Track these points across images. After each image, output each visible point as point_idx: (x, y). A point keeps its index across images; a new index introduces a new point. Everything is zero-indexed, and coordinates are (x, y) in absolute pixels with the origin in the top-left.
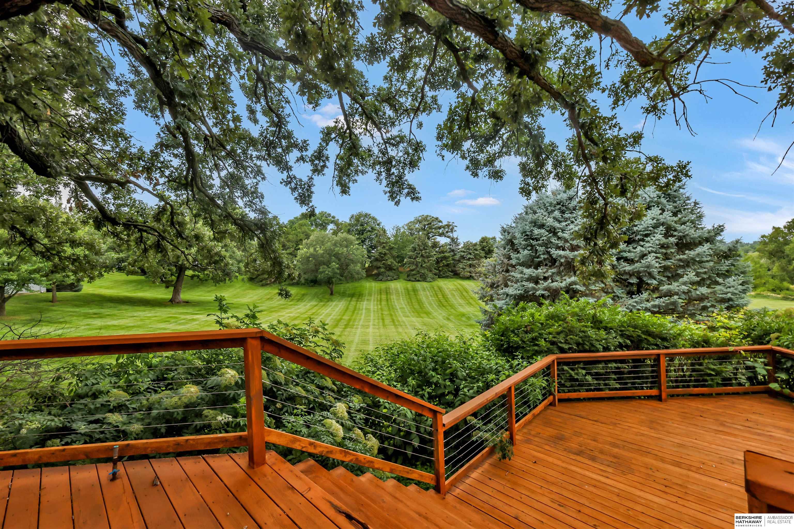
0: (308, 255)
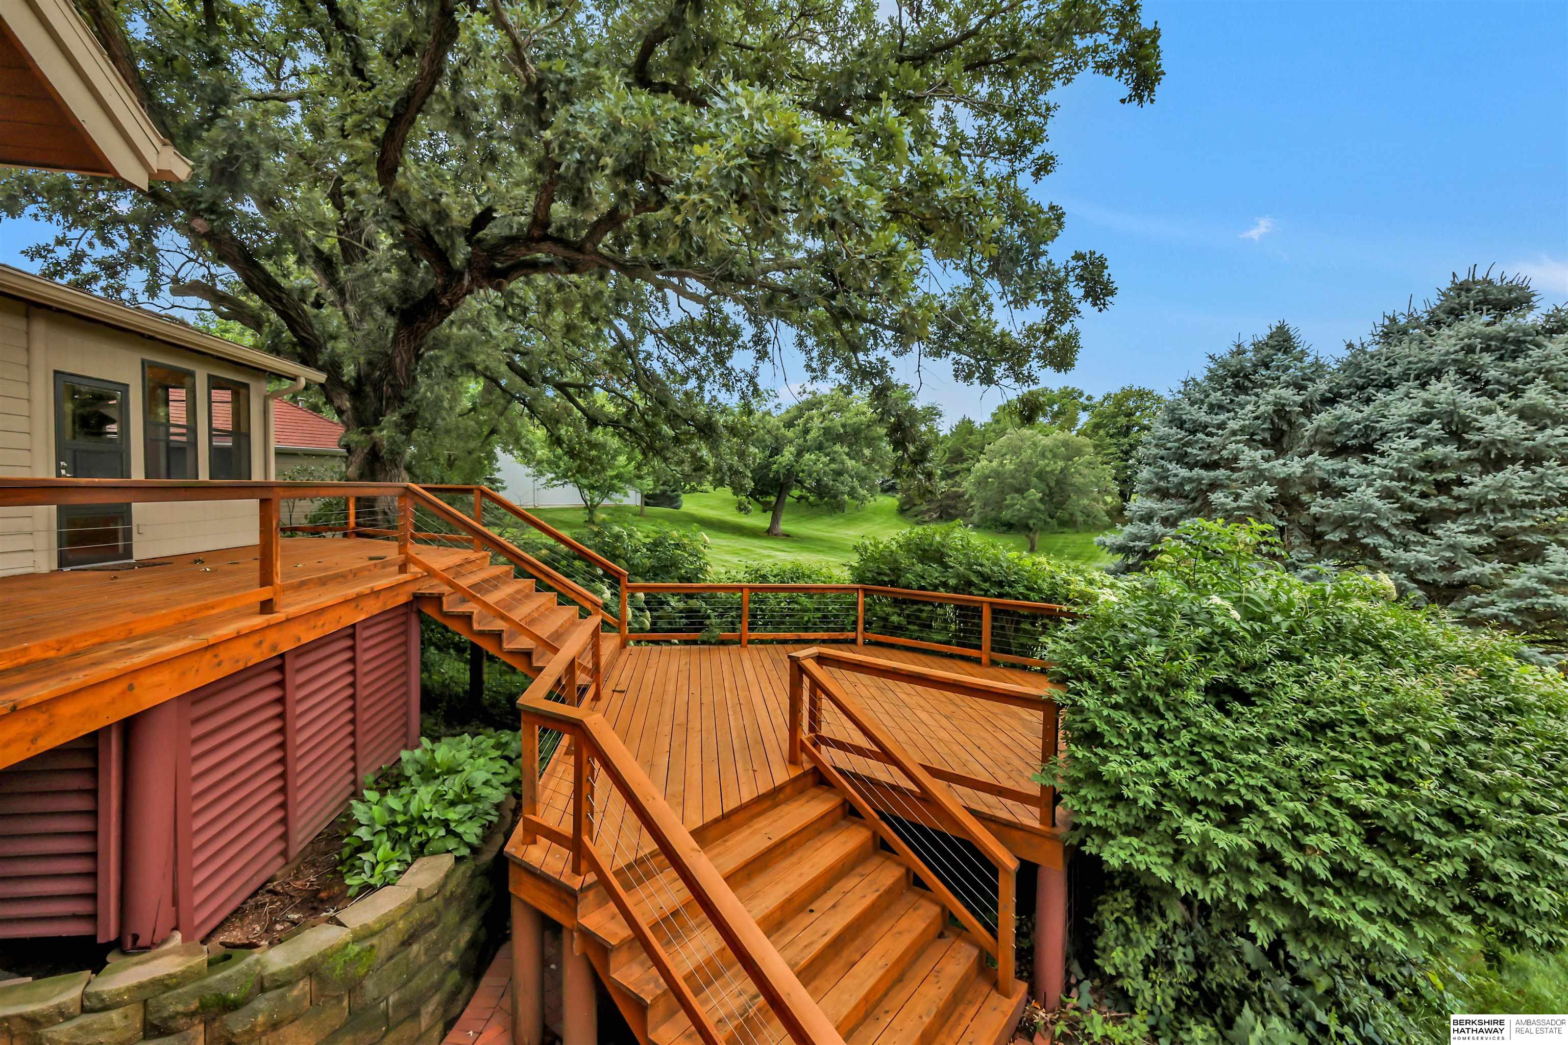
0: (988, 472)
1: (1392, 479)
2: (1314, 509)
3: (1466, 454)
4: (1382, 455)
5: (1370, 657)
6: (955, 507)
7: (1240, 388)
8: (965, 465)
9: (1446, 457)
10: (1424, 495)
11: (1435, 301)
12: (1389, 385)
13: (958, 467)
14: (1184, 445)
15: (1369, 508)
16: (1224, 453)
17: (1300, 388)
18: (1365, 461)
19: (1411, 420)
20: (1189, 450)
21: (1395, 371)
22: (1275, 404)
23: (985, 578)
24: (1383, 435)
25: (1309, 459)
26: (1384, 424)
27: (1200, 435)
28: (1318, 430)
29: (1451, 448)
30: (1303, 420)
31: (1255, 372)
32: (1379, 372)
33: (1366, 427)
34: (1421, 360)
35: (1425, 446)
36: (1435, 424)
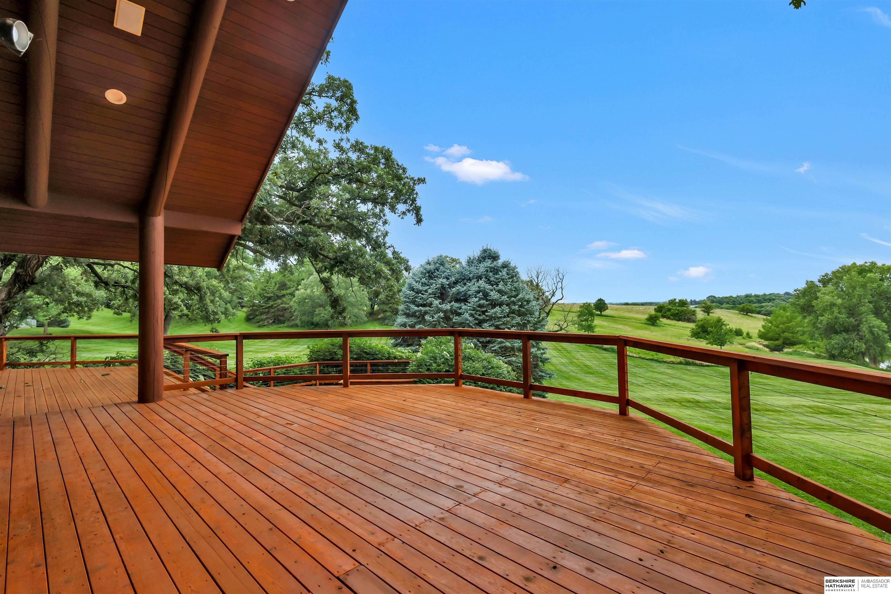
0: (304, 296)
1: (472, 310)
2: (454, 320)
3: (488, 303)
4: (469, 303)
5: (471, 362)
6: (283, 316)
7: (430, 277)
8: (288, 291)
9: (484, 304)
10: (480, 315)
11: (479, 254)
12: (470, 280)
13: (284, 292)
14: (415, 298)
15: (467, 320)
16: (427, 301)
17: (448, 279)
18: (465, 304)
19: (475, 292)
20: (417, 300)
21: (471, 275)
22: (441, 284)
23: (367, 354)
24: (469, 296)
25: (451, 304)
26: (469, 293)
27: (420, 295)
28: (453, 293)
29: (485, 301)
30: (449, 290)
31: (435, 272)
32: (467, 275)
33: (465, 293)
34: (477, 273)
35: (479, 300)
36: (481, 294)
